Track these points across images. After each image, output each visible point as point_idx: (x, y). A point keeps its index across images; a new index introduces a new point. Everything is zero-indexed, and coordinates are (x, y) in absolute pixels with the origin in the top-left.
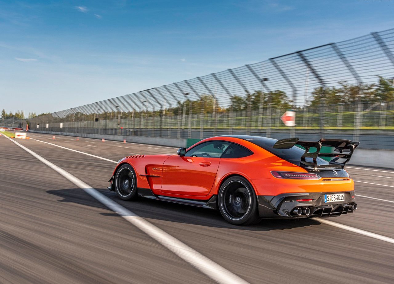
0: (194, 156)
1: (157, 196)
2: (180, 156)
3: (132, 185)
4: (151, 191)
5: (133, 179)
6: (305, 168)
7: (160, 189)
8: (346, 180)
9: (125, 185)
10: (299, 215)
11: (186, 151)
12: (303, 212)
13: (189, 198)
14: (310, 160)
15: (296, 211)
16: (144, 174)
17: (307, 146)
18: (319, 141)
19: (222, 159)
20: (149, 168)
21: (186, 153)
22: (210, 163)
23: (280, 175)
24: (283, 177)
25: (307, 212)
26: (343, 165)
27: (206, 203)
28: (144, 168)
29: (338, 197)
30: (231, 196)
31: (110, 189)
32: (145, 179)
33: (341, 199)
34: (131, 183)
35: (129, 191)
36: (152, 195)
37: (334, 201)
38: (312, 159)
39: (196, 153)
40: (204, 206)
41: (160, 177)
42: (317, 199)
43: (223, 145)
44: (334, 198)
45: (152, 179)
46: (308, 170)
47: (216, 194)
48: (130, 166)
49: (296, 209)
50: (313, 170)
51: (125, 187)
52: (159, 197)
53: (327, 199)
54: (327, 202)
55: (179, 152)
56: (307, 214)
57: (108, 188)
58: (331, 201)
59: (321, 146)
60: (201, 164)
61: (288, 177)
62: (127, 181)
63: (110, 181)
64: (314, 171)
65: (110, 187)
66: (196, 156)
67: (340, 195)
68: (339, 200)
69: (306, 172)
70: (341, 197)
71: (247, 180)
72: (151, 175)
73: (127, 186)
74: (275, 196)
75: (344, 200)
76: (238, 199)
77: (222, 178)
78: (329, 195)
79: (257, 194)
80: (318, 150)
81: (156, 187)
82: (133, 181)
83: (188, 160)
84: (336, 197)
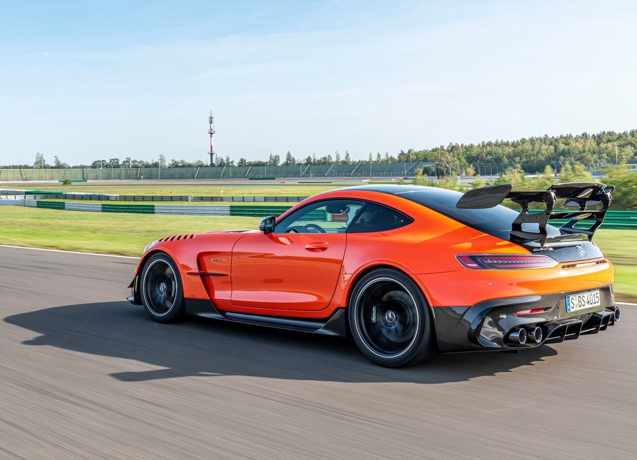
0: (292, 232)
1: (222, 312)
2: (264, 234)
3: (173, 293)
4: (212, 305)
5: (174, 280)
6: (524, 244)
7: (230, 299)
8: (601, 263)
9: (161, 293)
10: (521, 343)
11: (276, 221)
12: (529, 335)
13: (288, 315)
14: (532, 227)
15: (515, 335)
16: (197, 271)
17: (523, 201)
18: (549, 189)
19: (351, 236)
20: (205, 259)
21: (275, 225)
22: (327, 244)
23: (477, 262)
24: (482, 266)
25: (537, 336)
26: (590, 233)
27: (323, 325)
28: (196, 258)
29: (589, 299)
30: (374, 309)
31: (131, 302)
32: (198, 279)
33: (594, 302)
34: (172, 289)
35: (168, 304)
36: (214, 312)
37: (582, 308)
38: (538, 225)
39: (295, 224)
40: (320, 330)
41: (228, 275)
42: (553, 307)
43: (347, 206)
44: (582, 301)
45: (212, 280)
46: (531, 249)
47: (344, 305)
48: (167, 255)
49: (517, 331)
50: (539, 248)
51: (161, 297)
52: (227, 314)
53: (571, 305)
54: (572, 310)
55: (263, 225)
56: (537, 339)
57: (127, 299)
58: (579, 309)
59: (555, 199)
60: (308, 246)
61: (491, 266)
62: (163, 287)
63: (132, 285)
64: (541, 249)
65: (132, 299)
66: (296, 232)
67: (593, 295)
68: (591, 304)
69: (526, 253)
70: (593, 298)
71: (408, 275)
72: (209, 271)
73: (163, 296)
74: (470, 307)
75: (599, 304)
76: (390, 315)
77: (354, 273)
78: (573, 297)
79: (431, 305)
80: (550, 206)
81: (220, 295)
82: (175, 285)
83: (282, 239)
84: (585, 299)
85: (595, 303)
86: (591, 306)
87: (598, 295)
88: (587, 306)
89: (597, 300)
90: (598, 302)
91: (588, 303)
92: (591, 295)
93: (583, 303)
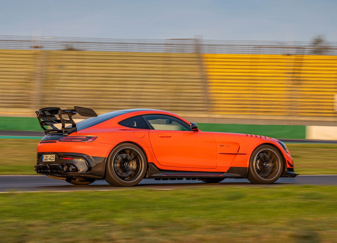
37: (47, 161)
53: (44, 159)
54: (44, 161)
78: (45, 155)
84: (49, 158)
85: (52, 160)
86: (50, 161)
87: (54, 157)
88: (49, 160)
89: (53, 159)
90: (53, 160)
91: (50, 159)
92: (51, 156)
93: (48, 159)
